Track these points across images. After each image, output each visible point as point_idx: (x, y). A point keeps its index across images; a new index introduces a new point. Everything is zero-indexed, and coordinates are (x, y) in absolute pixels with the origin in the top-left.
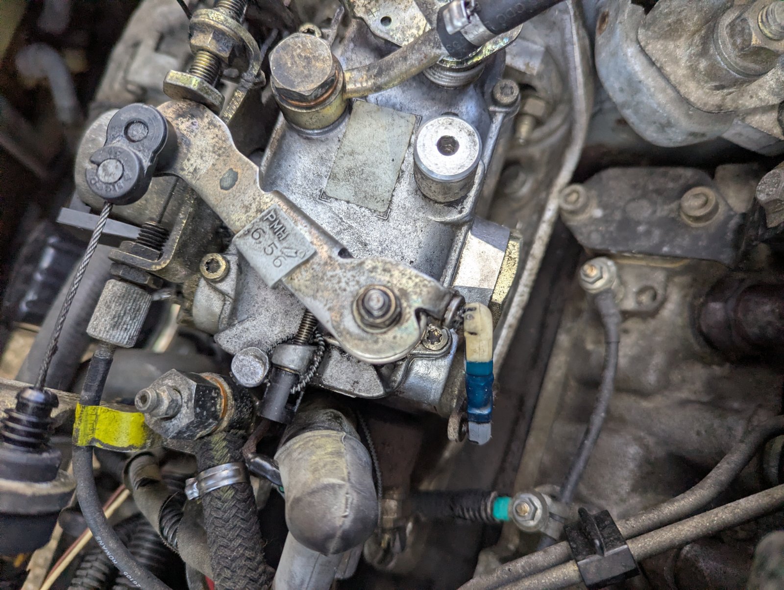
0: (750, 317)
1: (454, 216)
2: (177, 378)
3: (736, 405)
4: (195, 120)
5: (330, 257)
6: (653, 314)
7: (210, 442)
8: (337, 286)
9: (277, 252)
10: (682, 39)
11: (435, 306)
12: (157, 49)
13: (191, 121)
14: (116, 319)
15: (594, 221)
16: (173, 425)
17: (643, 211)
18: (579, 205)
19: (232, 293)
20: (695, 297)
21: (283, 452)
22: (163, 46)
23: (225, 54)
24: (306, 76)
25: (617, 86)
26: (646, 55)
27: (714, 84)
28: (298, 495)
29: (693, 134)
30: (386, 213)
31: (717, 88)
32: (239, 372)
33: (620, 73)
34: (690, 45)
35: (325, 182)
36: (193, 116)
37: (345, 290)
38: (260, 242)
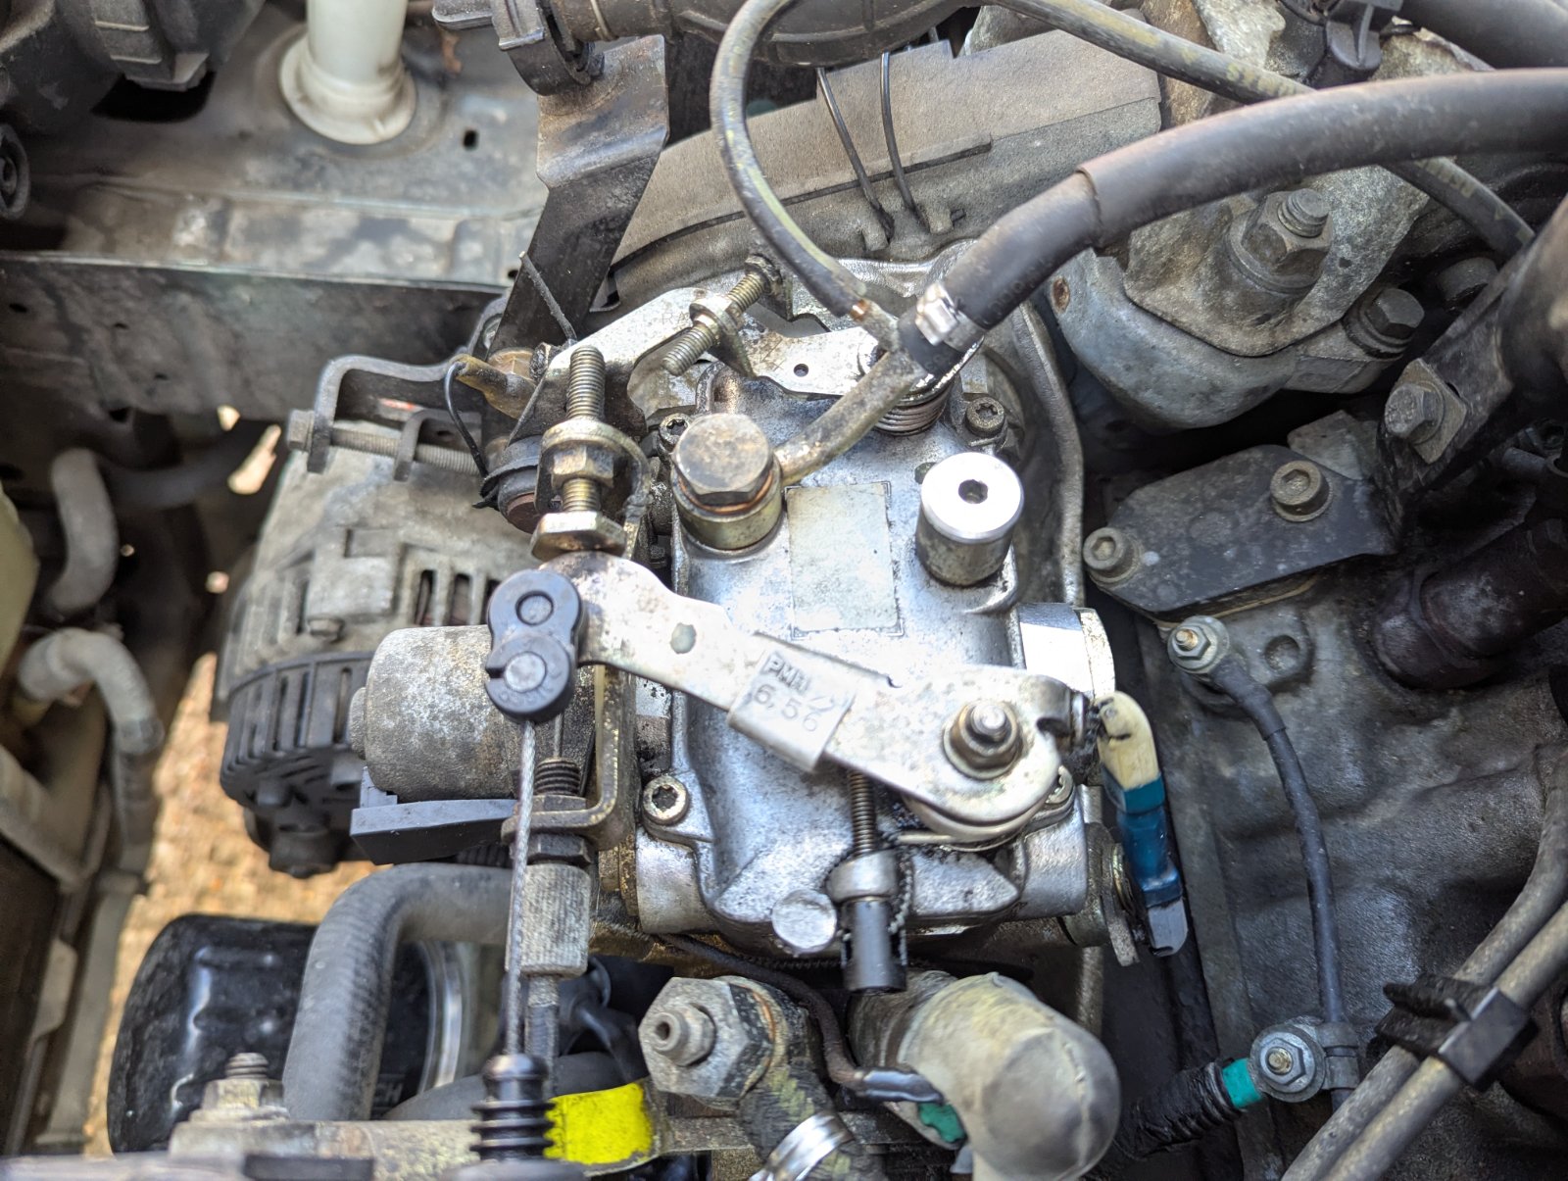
0: (1453, 617)
1: (996, 597)
2: (687, 988)
3: (1501, 765)
4: (595, 576)
5: (879, 694)
6: (1305, 675)
7: (768, 1090)
8: (908, 732)
9: (803, 711)
10: (1183, 279)
11: (1060, 711)
12: (347, 554)
13: (590, 579)
14: (556, 926)
15: (1151, 571)
16: (716, 1067)
17: (1218, 528)
18: (1120, 554)
19: (707, 833)
20: (1353, 627)
21: (911, 1043)
22: (355, 547)
23: (608, 474)
24: (738, 467)
25: (1119, 365)
26: (1146, 312)
27: (1255, 317)
28: (989, 1080)
29: (1252, 392)
30: (898, 626)
31: (1261, 321)
32: (793, 933)
33: (1119, 347)
34: (1199, 282)
35: (789, 611)
36: (590, 572)
37: (921, 732)
38: (772, 706)
